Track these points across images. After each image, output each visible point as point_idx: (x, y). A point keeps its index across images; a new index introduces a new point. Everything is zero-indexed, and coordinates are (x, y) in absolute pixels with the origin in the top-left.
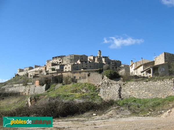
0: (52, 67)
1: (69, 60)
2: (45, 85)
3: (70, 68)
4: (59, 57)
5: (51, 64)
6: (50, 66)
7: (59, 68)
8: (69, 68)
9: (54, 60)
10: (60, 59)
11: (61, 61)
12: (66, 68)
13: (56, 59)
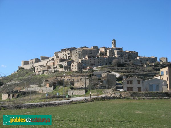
0: (60, 63)
1: (77, 55)
2: (53, 87)
3: (77, 66)
4: (68, 49)
5: (59, 60)
6: (58, 62)
7: (67, 65)
8: (75, 65)
9: (63, 52)
10: (69, 52)
11: (70, 55)
12: (73, 66)
13: (65, 52)
